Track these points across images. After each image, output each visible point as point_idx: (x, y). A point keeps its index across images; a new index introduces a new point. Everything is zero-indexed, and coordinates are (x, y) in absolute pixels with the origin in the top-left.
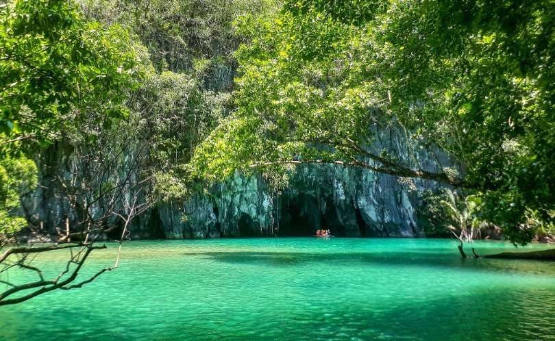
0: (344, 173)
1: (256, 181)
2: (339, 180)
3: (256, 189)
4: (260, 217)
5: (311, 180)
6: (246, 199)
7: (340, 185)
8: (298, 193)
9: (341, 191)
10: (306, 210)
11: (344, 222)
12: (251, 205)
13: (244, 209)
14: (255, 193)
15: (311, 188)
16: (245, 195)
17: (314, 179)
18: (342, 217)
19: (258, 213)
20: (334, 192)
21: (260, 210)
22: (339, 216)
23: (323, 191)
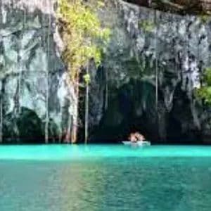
0: (201, 46)
1: (44, 56)
2: (192, 57)
3: (45, 69)
4: (52, 115)
5: (148, 58)
6: (28, 86)
7: (194, 65)
8: (128, 80)
9: (195, 75)
10: (144, 106)
11: (202, 124)
12: (38, 96)
13: (26, 102)
14: (43, 76)
15: (148, 70)
16: (27, 80)
17: (154, 56)
18: (199, 117)
19: (50, 109)
20: (185, 77)
21: (52, 104)
22: (195, 115)
23: (169, 76)
